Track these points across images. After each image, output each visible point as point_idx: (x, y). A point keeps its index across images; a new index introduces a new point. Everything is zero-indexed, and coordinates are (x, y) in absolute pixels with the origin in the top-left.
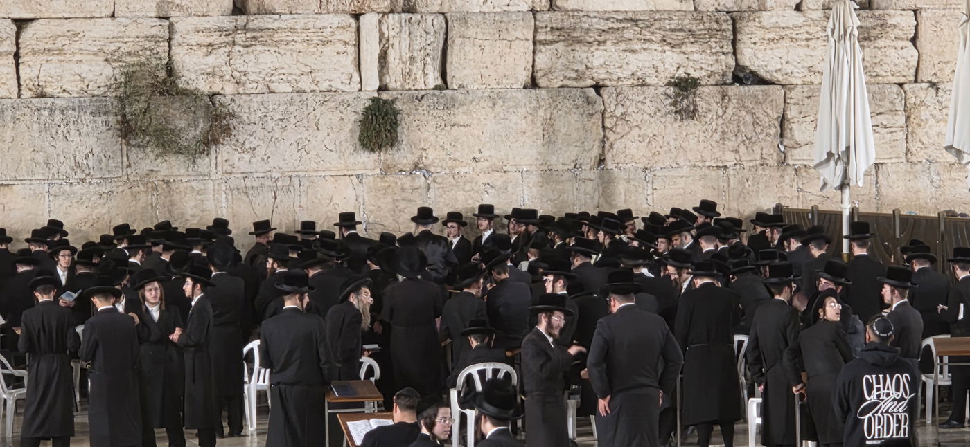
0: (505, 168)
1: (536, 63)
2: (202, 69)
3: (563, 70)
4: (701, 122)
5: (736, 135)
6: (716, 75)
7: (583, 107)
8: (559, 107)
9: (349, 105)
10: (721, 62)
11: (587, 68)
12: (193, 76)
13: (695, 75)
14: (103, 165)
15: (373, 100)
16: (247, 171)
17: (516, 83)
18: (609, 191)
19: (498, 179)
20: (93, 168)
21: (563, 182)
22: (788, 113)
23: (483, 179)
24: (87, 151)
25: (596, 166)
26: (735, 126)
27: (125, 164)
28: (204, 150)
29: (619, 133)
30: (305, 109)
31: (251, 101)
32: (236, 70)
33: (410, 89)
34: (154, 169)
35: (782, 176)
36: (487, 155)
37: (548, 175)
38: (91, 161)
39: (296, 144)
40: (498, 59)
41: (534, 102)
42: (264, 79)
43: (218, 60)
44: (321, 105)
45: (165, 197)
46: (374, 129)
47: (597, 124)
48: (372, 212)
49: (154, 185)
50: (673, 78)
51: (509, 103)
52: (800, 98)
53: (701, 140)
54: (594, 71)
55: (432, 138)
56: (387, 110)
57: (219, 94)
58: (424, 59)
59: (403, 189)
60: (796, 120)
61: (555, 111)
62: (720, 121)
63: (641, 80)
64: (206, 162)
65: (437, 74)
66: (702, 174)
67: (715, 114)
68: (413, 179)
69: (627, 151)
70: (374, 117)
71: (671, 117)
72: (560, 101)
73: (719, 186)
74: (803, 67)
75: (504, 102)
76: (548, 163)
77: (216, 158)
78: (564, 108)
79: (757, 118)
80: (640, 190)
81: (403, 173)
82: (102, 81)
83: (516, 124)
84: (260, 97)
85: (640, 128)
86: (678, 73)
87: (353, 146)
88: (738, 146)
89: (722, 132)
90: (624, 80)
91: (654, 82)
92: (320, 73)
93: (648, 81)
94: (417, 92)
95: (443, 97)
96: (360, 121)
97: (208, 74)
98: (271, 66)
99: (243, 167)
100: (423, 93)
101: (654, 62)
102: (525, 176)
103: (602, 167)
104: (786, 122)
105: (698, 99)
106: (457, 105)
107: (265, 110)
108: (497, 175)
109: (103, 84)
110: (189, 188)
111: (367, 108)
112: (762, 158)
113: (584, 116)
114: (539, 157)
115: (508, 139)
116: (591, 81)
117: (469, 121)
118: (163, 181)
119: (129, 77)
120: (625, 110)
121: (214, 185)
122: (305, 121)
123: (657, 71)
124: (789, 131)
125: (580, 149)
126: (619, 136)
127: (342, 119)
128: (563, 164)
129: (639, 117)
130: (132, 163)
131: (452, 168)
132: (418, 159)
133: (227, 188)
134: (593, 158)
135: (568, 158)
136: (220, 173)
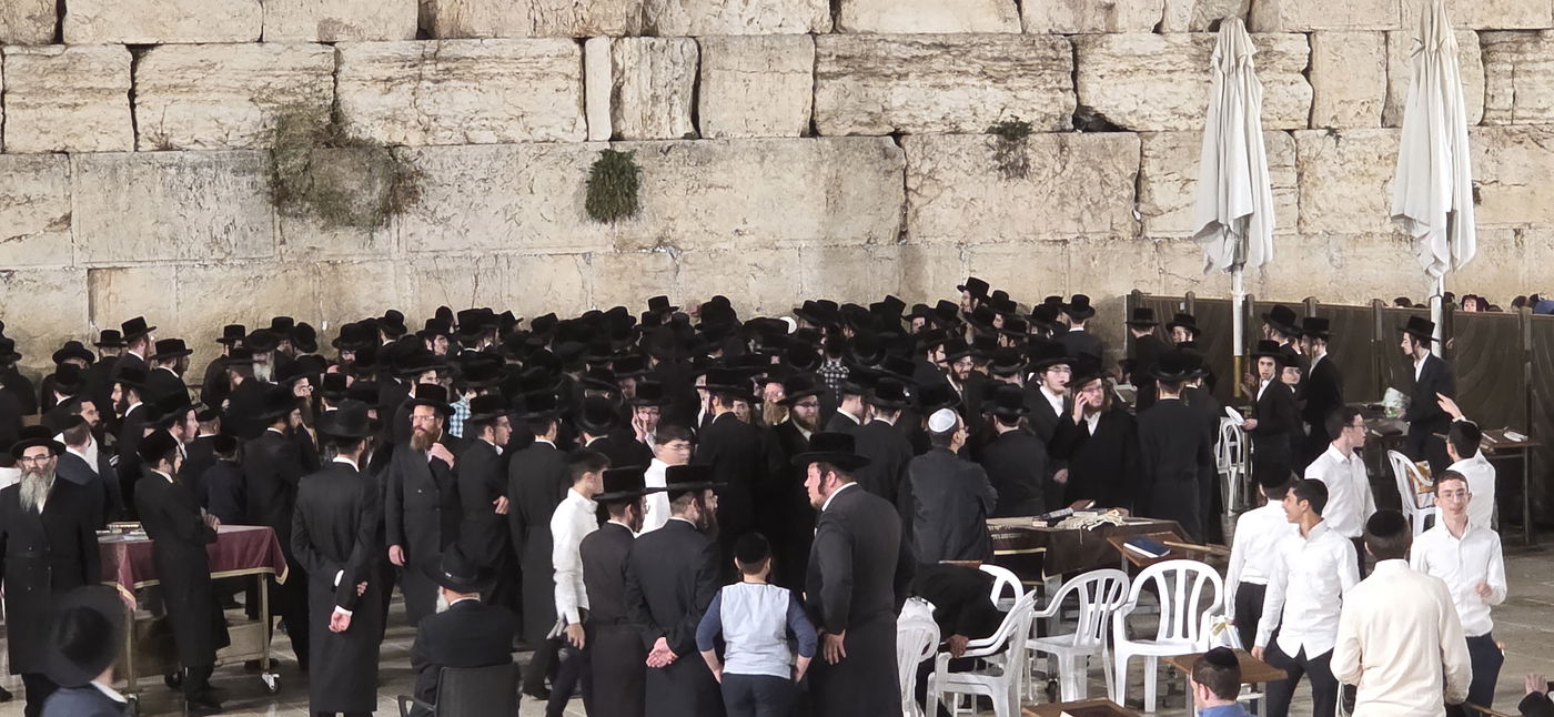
0: (777, 245)
1: (817, 104)
2: (379, 112)
3: (851, 113)
4: (1032, 181)
5: (1078, 199)
6: (1053, 119)
7: (880, 162)
8: (848, 162)
9: (572, 160)
10: (1058, 102)
11: (884, 110)
12: (367, 122)
13: (1025, 119)
14: (249, 242)
15: (604, 153)
16: (438, 248)
17: (791, 130)
18: (914, 273)
19: (767, 259)
20: (236, 245)
21: (853, 261)
22: (1146, 168)
23: (749, 258)
24: (228, 222)
25: (896, 240)
26: (1078, 187)
27: (278, 240)
28: (383, 220)
29: (926, 197)
30: (514, 165)
31: (443, 154)
32: (424, 113)
33: (652, 139)
34: (316, 246)
35: (1138, 253)
36: (753, 226)
37: (833, 252)
38: (233, 236)
39: (503, 212)
40: (768, 98)
41: (814, 155)
42: (461, 125)
43: (400, 100)
44: (537, 159)
45: (331, 284)
46: (607, 192)
47: (897, 185)
48: (602, 303)
49: (316, 267)
50: (994, 122)
51: (783, 157)
52: (1162, 149)
53: (1033, 205)
54: (893, 113)
55: (682, 204)
56: (623, 167)
57: (400, 145)
58: (670, 98)
59: (644, 272)
60: (1155, 179)
61: (843, 168)
62: (1058, 180)
63: (954, 126)
64: (385, 237)
65: (688, 119)
66: (1035, 250)
67: (1051, 170)
68: (657, 260)
69: (937, 220)
70: (606, 176)
71: (994, 175)
72: (849, 154)
73: (1056, 266)
74: (1165, 108)
75: (775, 155)
76: (834, 237)
77: (398, 231)
78: (855, 163)
79: (1106, 176)
80: (953, 272)
81: (644, 251)
82: (246, 128)
83: (791, 184)
84: (455, 148)
85: (954, 190)
86: (1003, 116)
87: (578, 214)
88: (1082, 212)
89: (1061, 195)
90: (933, 126)
91: (972, 129)
92: (535, 118)
93: (963, 126)
94: (661, 142)
95: (695, 149)
96: (587, 182)
97: (386, 119)
98: (470, 107)
99: (434, 242)
100: (670, 143)
101: (972, 102)
102: (802, 254)
103: (904, 241)
104: (1143, 181)
105: (1029, 151)
106: (714, 159)
107: (462, 167)
108: (767, 253)
109: (248, 133)
110: (362, 272)
111: (596, 164)
112: (1112, 229)
113: (881, 174)
114: (822, 229)
115: (780, 204)
116: (889, 127)
117: (729, 180)
118: (328, 262)
119: (284, 123)
120: (934, 166)
121: (395, 267)
122: (515, 182)
123: (974, 114)
124: (1147, 193)
125: (875, 218)
126: (926, 201)
127: (564, 178)
128: (853, 238)
129: (952, 175)
130: (286, 238)
131: (707, 244)
132: (663, 232)
133: (413, 272)
134: (892, 230)
135: (860, 229)
136: (403, 251)
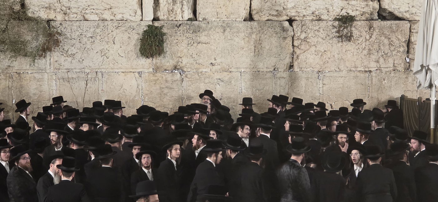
0: (230, 70)
1: (252, 6)
2: (41, 5)
3: (268, 10)
4: (355, 43)
5: (378, 52)
6: (366, 14)
7: (281, 33)
8: (265, 33)
9: (134, 29)
10: (369, 6)
11: (284, 9)
12: (37, 9)
13: (353, 14)
15: (149, 26)
16: (69, 68)
17: (239, 17)
18: (295, 85)
19: (225, 76)
21: (266, 78)
22: (412, 38)
23: (217, 76)
25: (288, 69)
26: (377, 46)
28: (42, 54)
29: (302, 50)
30: (106, 31)
31: (72, 25)
32: (63, 6)
33: (172, 20)
34: (10, 65)
35: (406, 78)
36: (219, 61)
37: (256, 74)
39: (100, 52)
40: (228, 2)
41: (249, 29)
42: (81, 12)
44: (117, 28)
45: (17, 83)
46: (148, 44)
47: (289, 44)
48: (147, 95)
49: (10, 75)
50: (337, 16)
51: (234, 30)
53: (355, 54)
54: (288, 11)
55: (185, 51)
56: (156, 33)
57: (53, 20)
58: (182, 2)
59: (166, 81)
61: (263, 35)
62: (368, 43)
63: (318, 17)
64: (43, 62)
65: (190, 11)
66: (355, 75)
67: (364, 38)
68: (173, 75)
69: (308, 60)
70: (149, 37)
71: (336, 40)
72: (266, 29)
73: (365, 83)
75: (230, 29)
76: (258, 67)
77: (50, 59)
78: (268, 33)
79: (392, 41)
80: (315, 84)
81: (167, 71)
83: (238, 43)
84: (78, 23)
85: (316, 47)
86: (342, 12)
87: (136, 54)
88: (379, 58)
89: (369, 50)
90: (307, 17)
91: (327, 18)
92: (116, 9)
93: (322, 17)
94: (176, 22)
95: (193, 25)
96: (140, 39)
97: (46, 8)
98: (86, 4)
99: (67, 65)
100: (180, 22)
101: (327, 6)
102: (242, 75)
103: (291, 70)
104: (411, 44)
105: (353, 29)
106: (201, 30)
107: (81, 31)
108: (225, 74)
110: (32, 78)
111: (145, 31)
112: (394, 66)
113: (281, 39)
114: (252, 63)
115: (232, 52)
116: (286, 17)
117: (208, 40)
118: (16, 72)
120: (307, 35)
121: (48, 76)
122: (106, 38)
123: (328, 12)
124: (412, 49)
125: (278, 59)
126: (303, 51)
127: (129, 38)
128: (266, 68)
129: (315, 40)
131: (197, 69)
132: (176, 63)
133: (57, 78)
134: (286, 65)
135: (270, 64)
136: (52, 68)
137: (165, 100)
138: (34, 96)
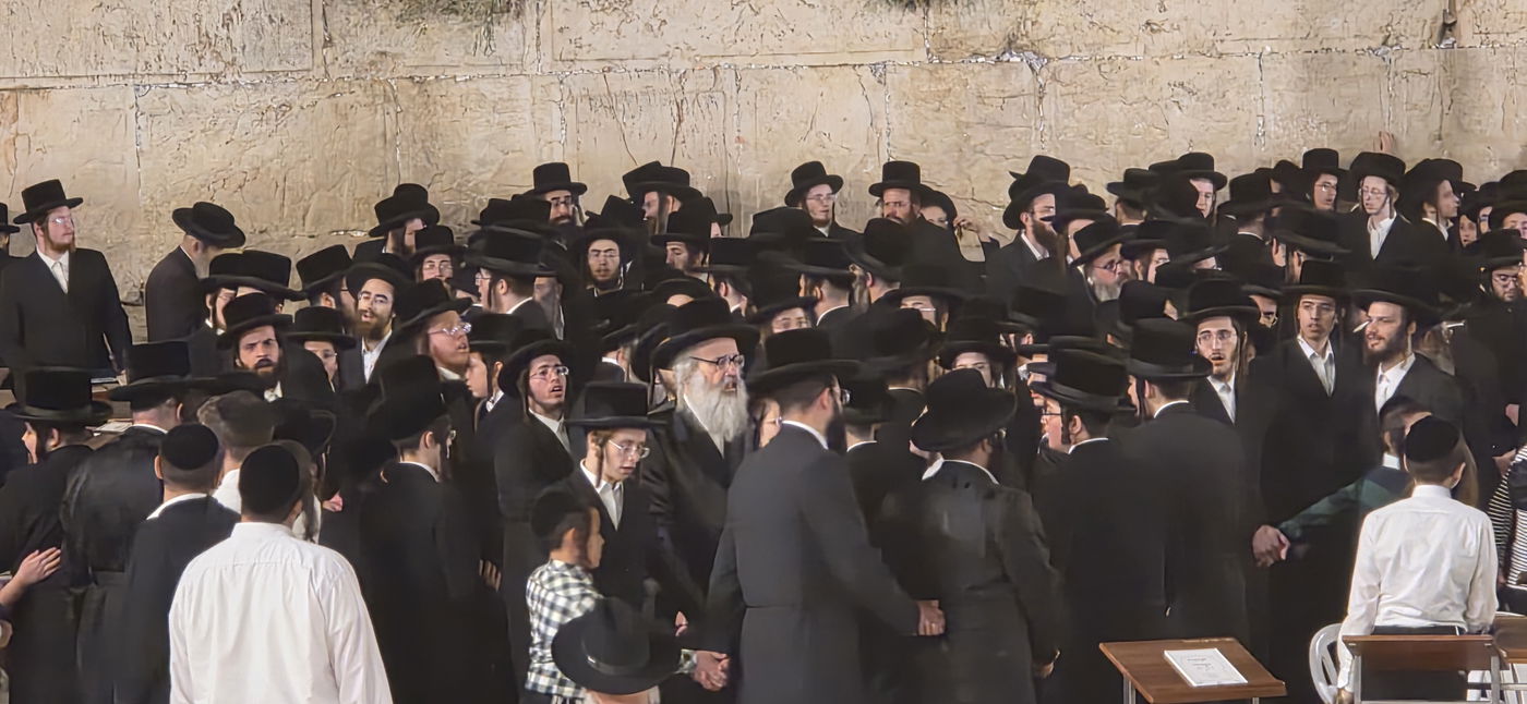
0: (1220, 47)
14: (267, 42)
16: (611, 54)
18: (1466, 98)
19: (1201, 73)
20: (244, 48)
21: (1357, 77)
23: (1170, 72)
24: (229, 6)
25: (1436, 35)
27: (319, 39)
28: (509, 3)
34: (388, 49)
36: (1177, 15)
37: (1320, 61)
38: (239, 31)
45: (417, 118)
49: (388, 88)
59: (981, 98)
64: (514, 33)
68: (1005, 74)
76: (1322, 34)
77: (538, 23)
81: (981, 59)
99: (603, 44)
102: (1265, 65)
103: (1449, 42)
108: (1202, 62)
110: (473, 97)
114: (1301, 20)
118: (412, 78)
121: (532, 89)
128: (1356, 36)
130: (334, 35)
131: (1095, 46)
132: (1015, 26)
133: (565, 97)
134: (1429, 22)
135: (1370, 20)
136: (547, 59)
137: (975, 172)
138: (482, 170)
